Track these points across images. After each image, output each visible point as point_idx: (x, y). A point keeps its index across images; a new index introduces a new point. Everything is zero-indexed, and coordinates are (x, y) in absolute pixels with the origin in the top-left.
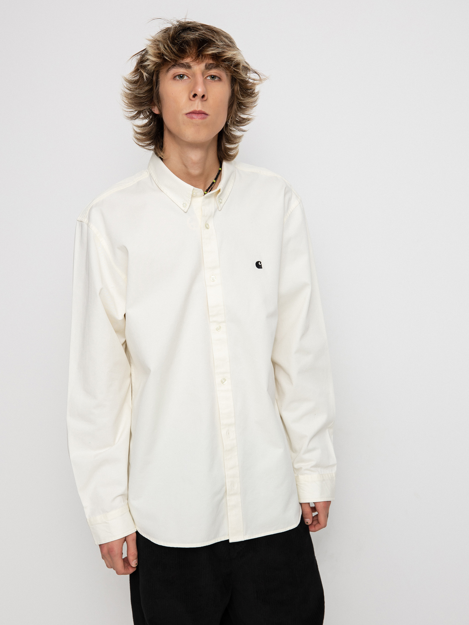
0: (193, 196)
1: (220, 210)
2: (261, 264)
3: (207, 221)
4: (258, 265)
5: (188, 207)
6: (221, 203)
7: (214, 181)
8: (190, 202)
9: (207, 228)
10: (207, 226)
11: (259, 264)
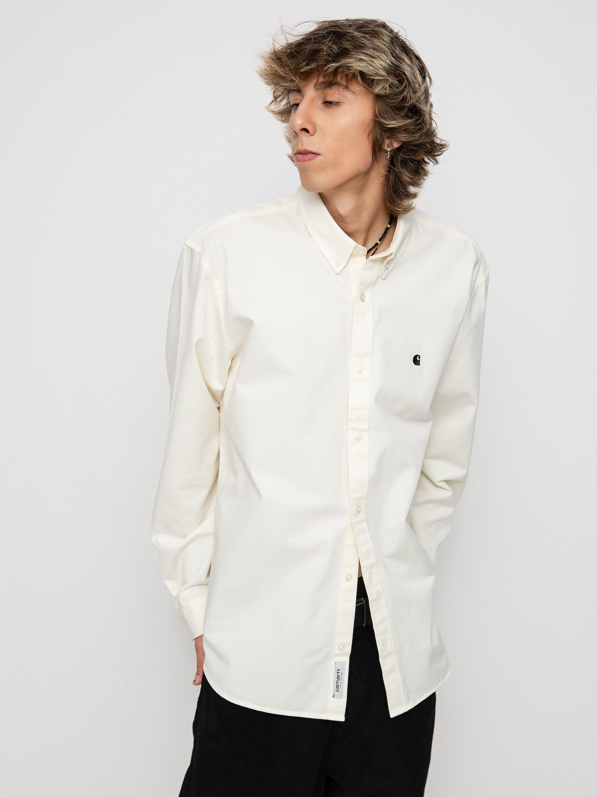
0: (352, 255)
1: (384, 277)
2: (419, 359)
3: (363, 291)
4: (416, 360)
5: (341, 268)
6: (387, 269)
7: (379, 242)
8: (346, 262)
9: (363, 301)
10: (362, 297)
11: (418, 359)
